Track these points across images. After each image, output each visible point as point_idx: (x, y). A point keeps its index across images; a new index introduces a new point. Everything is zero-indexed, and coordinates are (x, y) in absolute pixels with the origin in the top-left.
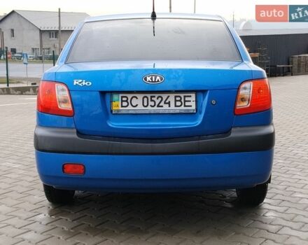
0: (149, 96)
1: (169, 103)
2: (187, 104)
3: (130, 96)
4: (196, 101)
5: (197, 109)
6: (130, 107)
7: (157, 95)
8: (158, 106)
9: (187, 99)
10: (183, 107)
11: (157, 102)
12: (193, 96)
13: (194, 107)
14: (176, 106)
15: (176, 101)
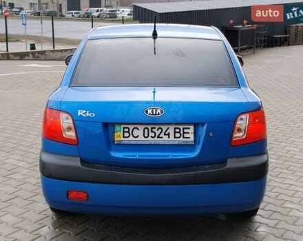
0: (150, 127)
1: (169, 135)
2: (186, 135)
3: (131, 127)
4: (195, 133)
5: (195, 141)
6: (131, 138)
7: (157, 127)
8: (158, 137)
9: (186, 131)
11: (158, 133)
12: (192, 128)
13: (192, 139)
14: (175, 137)
15: (175, 132)
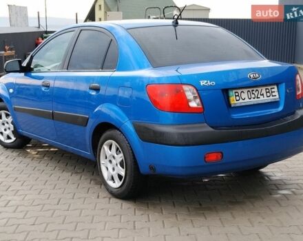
0: (250, 90)
1: (263, 95)
2: (274, 94)
3: (239, 91)
4: (278, 91)
5: (280, 98)
6: (241, 101)
7: (255, 89)
8: (258, 98)
9: (273, 90)
10: (271, 97)
11: (256, 94)
12: (276, 87)
13: (277, 97)
14: (268, 97)
15: (267, 92)
